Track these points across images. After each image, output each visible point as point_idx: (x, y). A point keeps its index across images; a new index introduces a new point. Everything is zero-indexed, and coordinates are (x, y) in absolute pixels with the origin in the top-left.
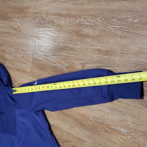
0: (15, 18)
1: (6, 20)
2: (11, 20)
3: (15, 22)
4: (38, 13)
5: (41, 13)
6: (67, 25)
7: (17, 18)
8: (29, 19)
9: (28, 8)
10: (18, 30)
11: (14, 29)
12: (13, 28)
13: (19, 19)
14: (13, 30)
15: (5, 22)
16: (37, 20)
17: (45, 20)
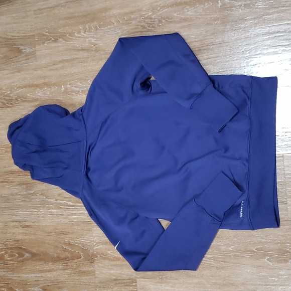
0: (79, 32)
1: (56, 40)
2: (70, 37)
3: (82, 38)
4: (132, 13)
5: (140, 10)
6: (201, 15)
7: (85, 31)
8: (115, 26)
9: (106, 9)
10: (92, 50)
11: (82, 50)
12: (78, 50)
13: (89, 31)
14: (81, 52)
15: (54, 45)
16: (134, 22)
17: (151, 19)
